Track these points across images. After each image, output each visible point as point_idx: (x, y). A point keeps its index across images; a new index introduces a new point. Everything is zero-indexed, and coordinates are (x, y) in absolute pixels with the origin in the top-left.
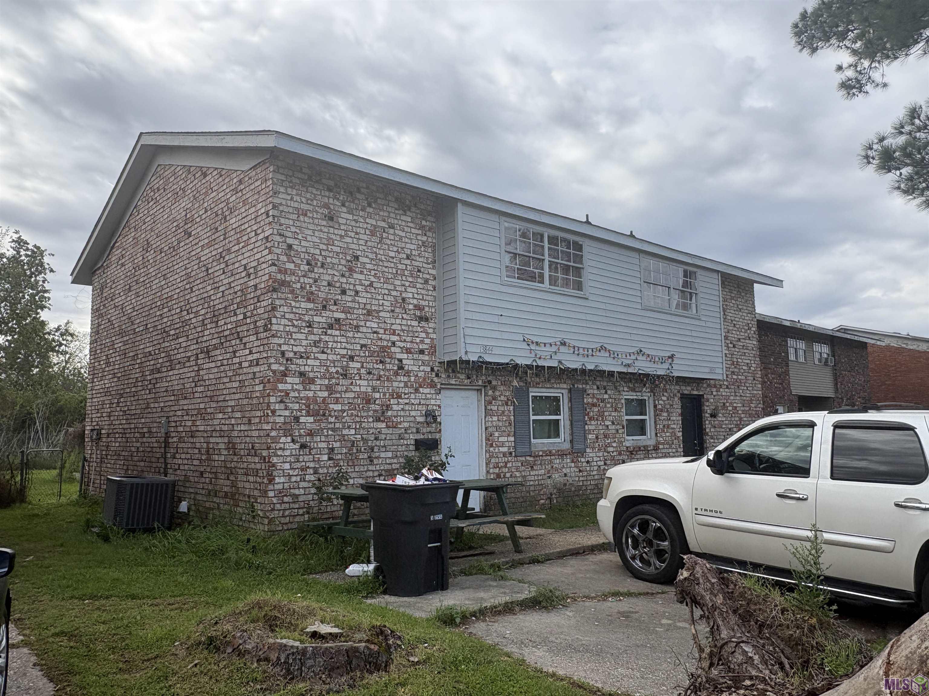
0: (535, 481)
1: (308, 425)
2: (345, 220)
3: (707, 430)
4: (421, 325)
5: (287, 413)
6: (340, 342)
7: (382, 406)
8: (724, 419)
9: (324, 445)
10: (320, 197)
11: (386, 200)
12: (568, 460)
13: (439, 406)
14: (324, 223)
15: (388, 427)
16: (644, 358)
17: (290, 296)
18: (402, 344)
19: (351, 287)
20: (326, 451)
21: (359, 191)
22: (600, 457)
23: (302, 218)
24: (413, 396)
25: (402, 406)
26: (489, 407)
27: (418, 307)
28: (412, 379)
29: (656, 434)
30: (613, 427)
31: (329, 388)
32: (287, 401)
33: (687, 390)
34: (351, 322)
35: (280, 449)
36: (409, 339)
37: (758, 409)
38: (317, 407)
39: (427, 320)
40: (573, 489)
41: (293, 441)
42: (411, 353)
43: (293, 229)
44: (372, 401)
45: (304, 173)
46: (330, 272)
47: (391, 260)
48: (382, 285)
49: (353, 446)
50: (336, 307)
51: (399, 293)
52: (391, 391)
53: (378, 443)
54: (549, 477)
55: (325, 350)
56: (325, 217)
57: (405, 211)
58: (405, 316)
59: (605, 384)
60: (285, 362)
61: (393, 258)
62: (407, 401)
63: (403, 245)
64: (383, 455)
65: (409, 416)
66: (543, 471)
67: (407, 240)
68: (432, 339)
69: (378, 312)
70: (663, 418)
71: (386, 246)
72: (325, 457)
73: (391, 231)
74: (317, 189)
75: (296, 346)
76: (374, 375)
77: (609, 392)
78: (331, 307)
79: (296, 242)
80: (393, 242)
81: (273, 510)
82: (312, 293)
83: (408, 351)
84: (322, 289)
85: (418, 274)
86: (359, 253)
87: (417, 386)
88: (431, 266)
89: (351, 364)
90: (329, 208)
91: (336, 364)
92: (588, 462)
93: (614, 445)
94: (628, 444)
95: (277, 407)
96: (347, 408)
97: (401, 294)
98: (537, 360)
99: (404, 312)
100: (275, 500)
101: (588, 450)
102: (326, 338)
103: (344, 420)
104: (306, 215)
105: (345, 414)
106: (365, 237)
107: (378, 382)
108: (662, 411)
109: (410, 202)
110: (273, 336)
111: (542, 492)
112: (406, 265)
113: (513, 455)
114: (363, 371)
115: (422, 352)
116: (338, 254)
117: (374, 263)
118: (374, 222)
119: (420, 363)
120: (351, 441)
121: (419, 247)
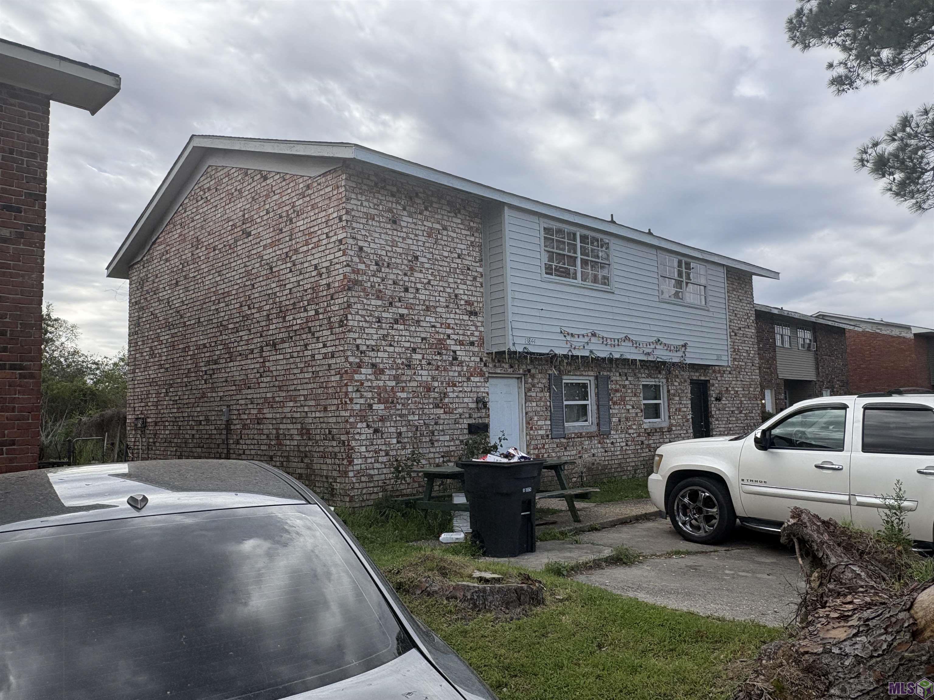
0: (568, 461)
1: (379, 411)
2: (406, 224)
3: (713, 413)
4: (471, 319)
5: (362, 401)
6: (405, 336)
7: (441, 393)
8: (727, 402)
9: (393, 430)
10: (385, 202)
11: (440, 203)
12: (596, 442)
13: (488, 394)
14: (389, 226)
15: (445, 413)
16: (661, 347)
17: (362, 294)
18: (456, 337)
19: (413, 285)
20: (395, 435)
21: (417, 195)
22: (622, 438)
23: (370, 222)
24: (465, 384)
25: (456, 394)
26: (529, 394)
27: (468, 303)
28: (465, 369)
29: (670, 417)
30: (633, 411)
31: (396, 378)
32: (363, 390)
33: (695, 376)
34: (413, 317)
35: (358, 433)
36: (461, 332)
37: (756, 393)
38: (386, 396)
39: (476, 314)
40: (600, 468)
41: (368, 426)
42: (463, 345)
43: (363, 232)
44: (432, 389)
45: (371, 181)
46: (395, 271)
47: (445, 259)
48: (438, 282)
49: (417, 430)
50: (400, 304)
51: (452, 289)
52: (447, 380)
53: (437, 427)
54: (580, 457)
55: (392, 343)
56: (390, 220)
57: (456, 214)
58: (457, 311)
59: (626, 371)
60: (359, 355)
61: (446, 257)
62: (461, 389)
63: (455, 245)
64: (442, 438)
65: (463, 403)
66: (575, 452)
67: (458, 240)
68: (481, 332)
69: (435, 307)
70: (675, 402)
71: (441, 247)
72: (394, 441)
73: (445, 233)
74: (382, 195)
75: (368, 340)
76: (433, 365)
77: (629, 378)
78: (397, 304)
79: (366, 244)
80: (446, 243)
81: (353, 488)
82: (380, 291)
83: (461, 343)
84: (389, 286)
85: (468, 272)
86: (418, 253)
87: (469, 374)
88: (478, 264)
89: (415, 356)
90: (393, 212)
91: (402, 356)
92: (612, 443)
93: (634, 427)
94: (645, 426)
95: (354, 395)
96: (411, 396)
97: (454, 291)
98: (572, 350)
99: (456, 307)
100: (354, 480)
101: (612, 432)
102: (393, 332)
103: (409, 407)
104: (374, 219)
105: (410, 402)
106: (423, 239)
107: (437, 372)
108: (674, 395)
109: (460, 205)
110: (349, 331)
112: (458, 264)
113: (550, 437)
114: (424, 362)
115: (472, 344)
116: (401, 254)
117: (431, 262)
118: (430, 225)
119: (471, 354)
120: (415, 426)
121: (468, 246)
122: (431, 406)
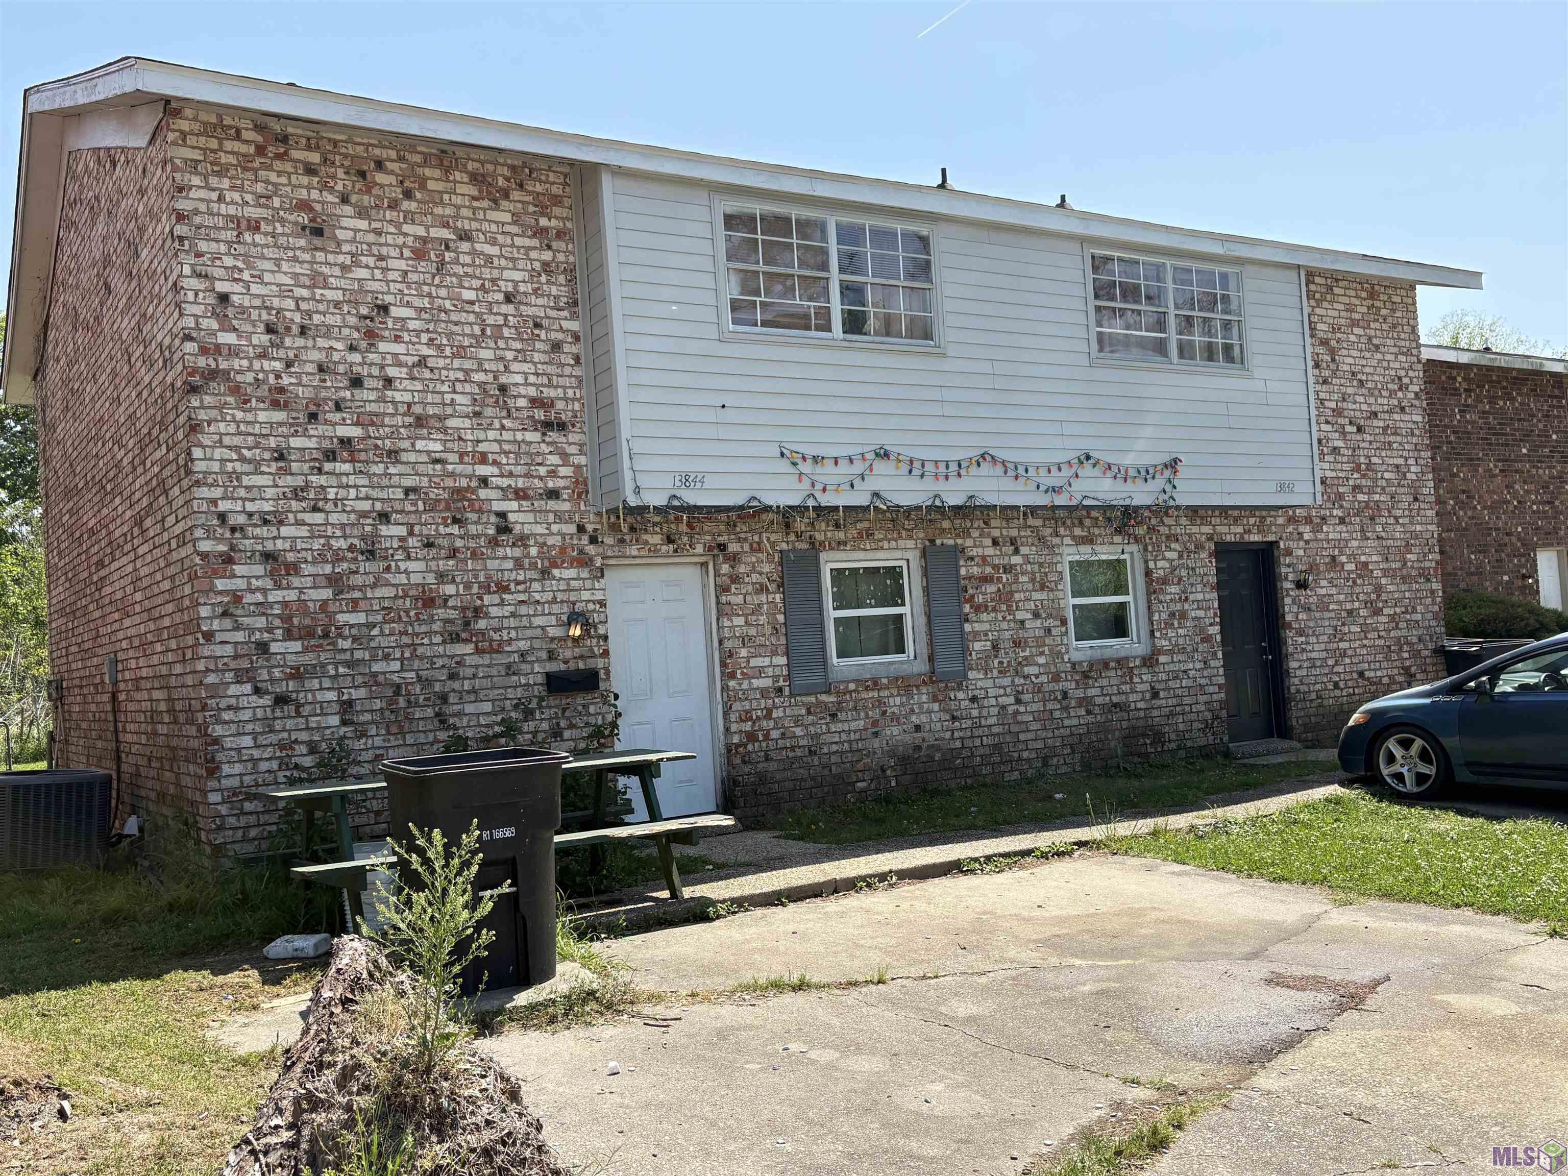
0: (842, 743)
1: (288, 657)
2: (351, 233)
3: (1289, 618)
4: (547, 439)
5: (239, 636)
6: (356, 486)
7: (463, 609)
8: (1334, 591)
9: (332, 696)
10: (289, 189)
11: (448, 181)
12: (924, 698)
13: (602, 604)
14: (302, 242)
15: (478, 651)
16: (1097, 471)
17: (230, 399)
18: (504, 482)
19: (375, 371)
20: (336, 707)
21: (380, 165)
22: (1004, 688)
23: (248, 237)
24: (536, 586)
25: (511, 609)
26: (723, 599)
27: (536, 402)
28: (534, 551)
29: (1152, 632)
30: (1038, 623)
31: (334, 581)
32: (239, 612)
33: (1231, 533)
34: (379, 442)
35: (229, 708)
36: (519, 470)
37: (1427, 564)
38: (307, 621)
39: (562, 427)
40: (938, 756)
41: (257, 691)
42: (526, 497)
43: (229, 261)
44: (438, 602)
45: (247, 142)
46: (321, 342)
47: (467, 307)
48: (448, 361)
49: (397, 693)
50: (338, 416)
51: (491, 375)
52: (482, 579)
53: (456, 685)
54: (876, 734)
55: (321, 504)
56: (304, 228)
57: (495, 201)
58: (507, 423)
59: (1014, 533)
60: (228, 535)
61: (472, 303)
62: (522, 597)
63: (496, 274)
64: (470, 708)
65: (530, 627)
66: (862, 722)
67: (503, 262)
68: (578, 467)
69: (441, 418)
70: (1168, 597)
71: (454, 279)
72: (335, 720)
73: (465, 246)
74: (280, 174)
75: (253, 500)
76: (440, 547)
77: (1024, 550)
78: (329, 416)
79: (238, 288)
80: (469, 270)
81: (220, 828)
82: (282, 390)
83: (520, 495)
84: (305, 379)
85: (536, 332)
86: (389, 299)
87: (547, 564)
88: (565, 313)
89: (384, 530)
90: (312, 209)
91: (348, 532)
92: (974, 699)
93: (1041, 660)
94: (1076, 656)
95: (216, 625)
96: (379, 618)
97: (495, 378)
99: (504, 413)
100: (224, 810)
101: (971, 675)
102: (322, 480)
103: (373, 644)
104: (257, 229)
105: (375, 632)
106: (402, 265)
107: (451, 563)
108: (1165, 581)
109: (508, 179)
110: (197, 483)
111: (860, 766)
112: (506, 316)
113: (787, 691)
114: (412, 542)
115: (553, 494)
116: (337, 304)
117: (427, 316)
118: (421, 231)
119: (551, 518)
120: (392, 685)
121: (534, 275)
122: (438, 639)
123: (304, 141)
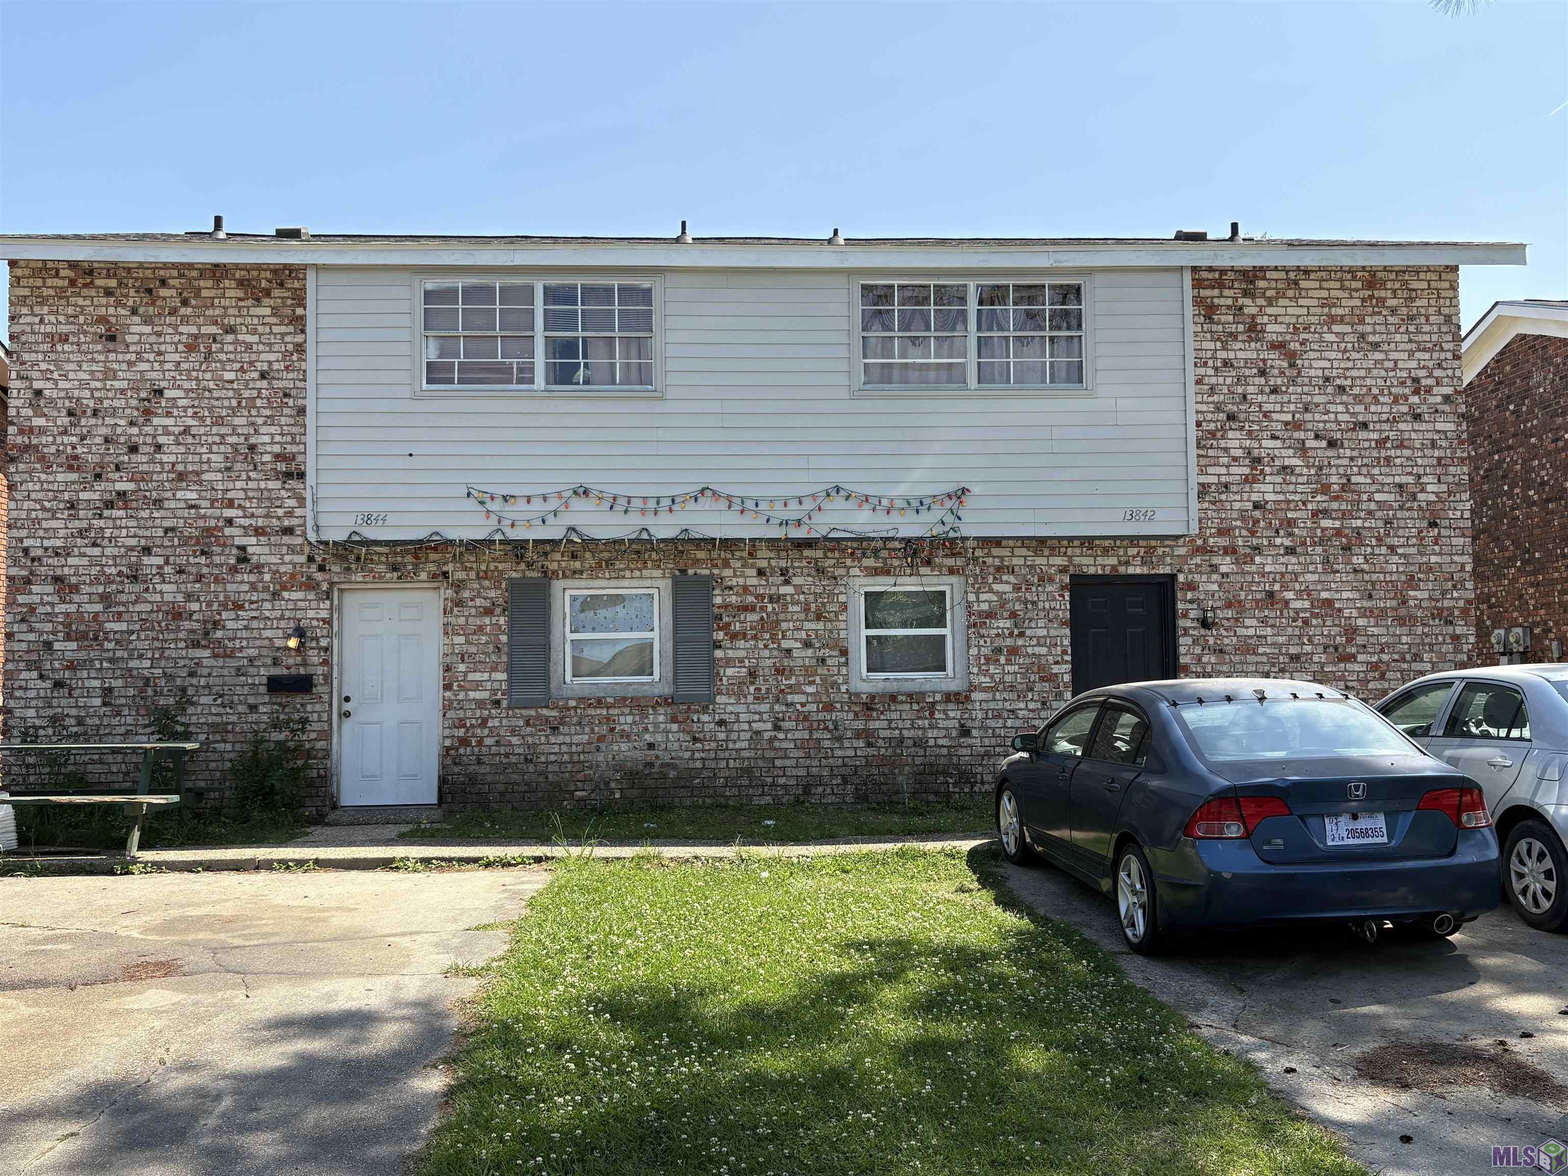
0: (562, 754)
1: (67, 653)
2: (137, 337)
4: (287, 486)
5: (33, 637)
6: (127, 527)
7: (205, 622)
9: (96, 683)
10: (91, 309)
11: (219, 288)
12: (661, 718)
13: (327, 621)
14: (99, 347)
15: (215, 656)
17: (38, 466)
18: (246, 522)
19: (149, 440)
20: (99, 692)
21: (163, 283)
22: (760, 713)
23: (59, 347)
24: (267, 605)
25: (244, 623)
27: (278, 457)
28: (267, 577)
29: (968, 668)
30: (810, 652)
31: (105, 598)
32: (33, 619)
33: (1098, 565)
34: (148, 494)
35: (21, 688)
36: (260, 512)
37: (1449, 603)
38: (83, 628)
39: (301, 476)
41: (41, 677)
42: (264, 534)
43: (44, 366)
44: (184, 615)
45: (63, 278)
46: (109, 421)
47: (227, 385)
48: (208, 429)
49: (147, 684)
50: (117, 475)
51: (243, 438)
52: (221, 598)
53: (194, 681)
54: (603, 749)
55: (99, 541)
56: (101, 337)
57: (258, 300)
58: (253, 475)
59: (783, 563)
60: (30, 564)
61: (232, 382)
62: (255, 614)
63: (254, 357)
64: (204, 700)
65: (260, 638)
66: (587, 737)
67: (261, 347)
69: (197, 474)
71: (218, 365)
72: (97, 702)
73: (230, 338)
74: (86, 298)
75: (49, 538)
76: (189, 574)
78: (110, 475)
79: (49, 385)
80: (232, 356)
82: (76, 457)
83: (259, 532)
84: (94, 448)
85: (285, 400)
86: (163, 384)
87: (278, 587)
89: (146, 560)
90: (108, 322)
91: (118, 562)
92: (721, 723)
93: (811, 689)
94: (862, 687)
95: (16, 628)
96: (137, 627)
97: (246, 439)
98: (506, 529)
99: (251, 467)
100: (13, 761)
101: (722, 699)
102: (102, 523)
103: (131, 646)
104: (66, 341)
105: (134, 637)
106: (176, 357)
107: (197, 586)
109: (270, 281)
111: (580, 776)
112: (260, 390)
113: (504, 704)
114: (168, 569)
115: (288, 531)
116: (123, 391)
117: (194, 395)
118: (193, 330)
119: (284, 550)
120: (142, 678)
121: (287, 355)
122: (182, 644)
123: (105, 272)
